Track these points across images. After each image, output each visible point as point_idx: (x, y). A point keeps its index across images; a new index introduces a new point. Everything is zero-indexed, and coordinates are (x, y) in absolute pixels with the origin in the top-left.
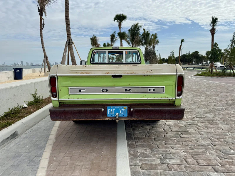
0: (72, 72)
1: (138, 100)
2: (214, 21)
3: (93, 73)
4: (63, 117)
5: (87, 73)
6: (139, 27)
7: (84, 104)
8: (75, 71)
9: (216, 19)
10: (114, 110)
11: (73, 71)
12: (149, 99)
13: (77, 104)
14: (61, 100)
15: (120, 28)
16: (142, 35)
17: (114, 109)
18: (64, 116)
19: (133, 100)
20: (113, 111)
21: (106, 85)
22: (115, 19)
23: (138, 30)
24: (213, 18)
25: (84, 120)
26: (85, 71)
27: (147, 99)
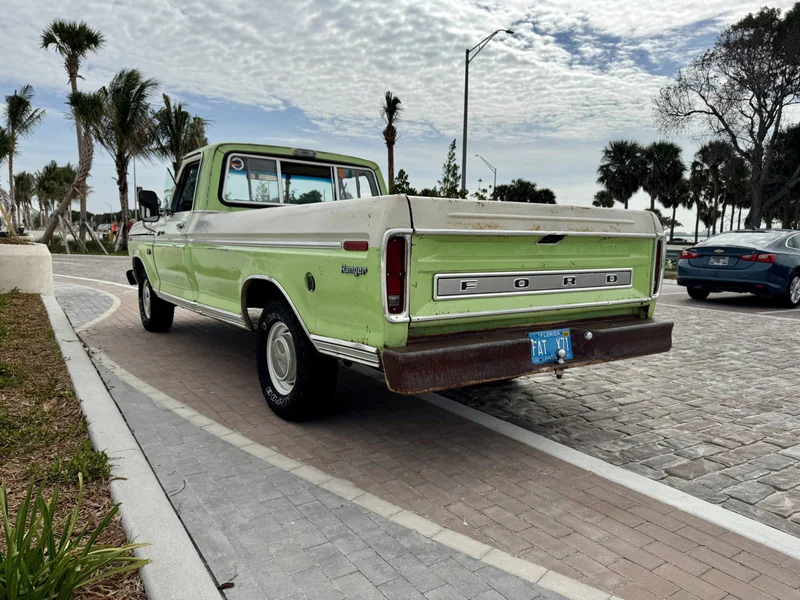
0: (451, 220)
1: (589, 309)
2: (392, 106)
3: (502, 228)
4: (440, 377)
5: (490, 227)
6: (143, 87)
7: (467, 332)
8: (461, 220)
9: (397, 101)
10: (544, 341)
11: (456, 220)
12: (611, 302)
13: (447, 331)
14: (418, 322)
15: (73, 76)
16: (156, 116)
17: (544, 339)
18: (442, 375)
19: (580, 310)
20: (542, 343)
21: (526, 266)
22: (48, 40)
23: (140, 96)
24: (388, 98)
25: (494, 379)
26: (486, 221)
27: (606, 302)
